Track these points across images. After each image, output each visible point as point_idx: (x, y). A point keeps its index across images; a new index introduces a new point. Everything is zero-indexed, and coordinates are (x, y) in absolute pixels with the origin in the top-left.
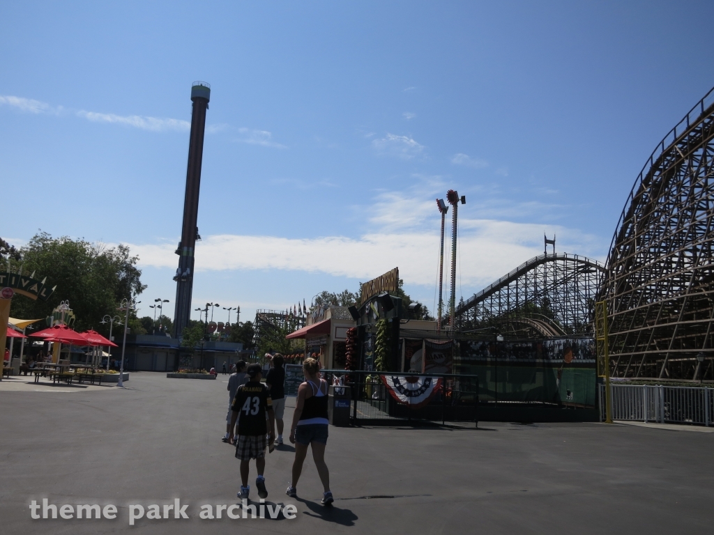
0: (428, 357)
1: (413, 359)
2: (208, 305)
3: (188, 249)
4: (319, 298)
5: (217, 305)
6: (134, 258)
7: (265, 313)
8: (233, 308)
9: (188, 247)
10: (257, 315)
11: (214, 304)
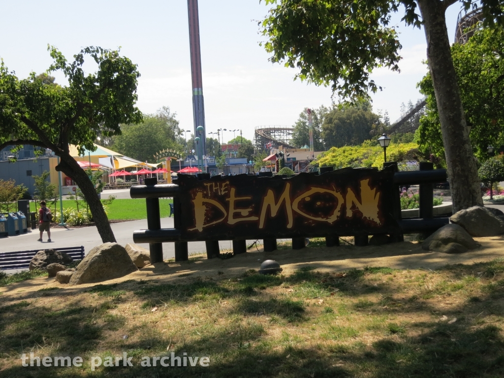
0: (300, 166)
1: (296, 167)
2: (219, 130)
3: (198, 90)
4: (302, 114)
5: (225, 130)
6: (174, 114)
7: (261, 129)
8: (237, 130)
9: (198, 87)
10: (256, 131)
11: (223, 129)
